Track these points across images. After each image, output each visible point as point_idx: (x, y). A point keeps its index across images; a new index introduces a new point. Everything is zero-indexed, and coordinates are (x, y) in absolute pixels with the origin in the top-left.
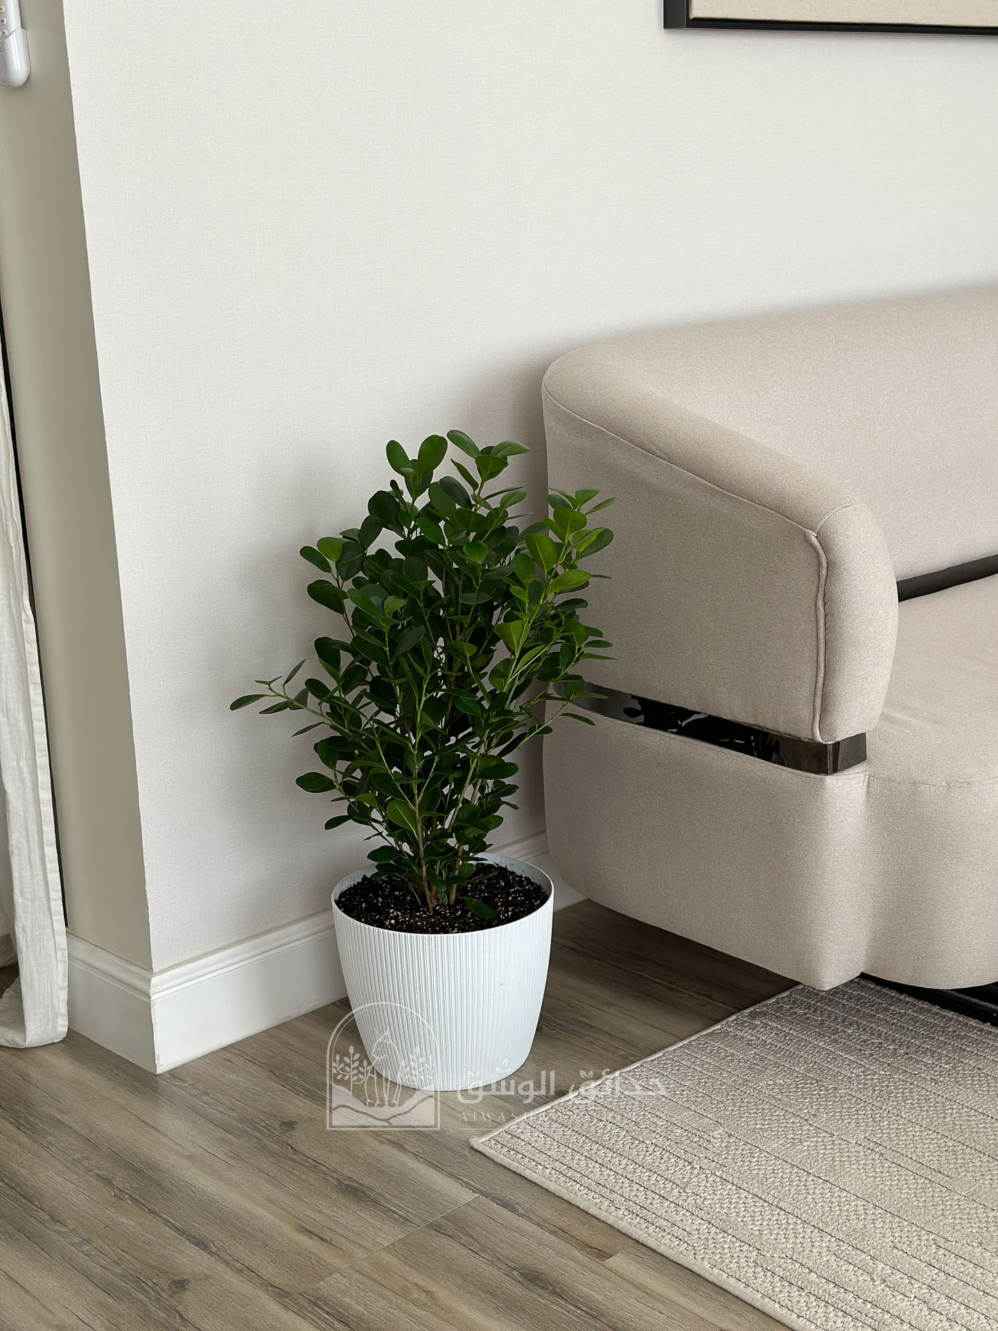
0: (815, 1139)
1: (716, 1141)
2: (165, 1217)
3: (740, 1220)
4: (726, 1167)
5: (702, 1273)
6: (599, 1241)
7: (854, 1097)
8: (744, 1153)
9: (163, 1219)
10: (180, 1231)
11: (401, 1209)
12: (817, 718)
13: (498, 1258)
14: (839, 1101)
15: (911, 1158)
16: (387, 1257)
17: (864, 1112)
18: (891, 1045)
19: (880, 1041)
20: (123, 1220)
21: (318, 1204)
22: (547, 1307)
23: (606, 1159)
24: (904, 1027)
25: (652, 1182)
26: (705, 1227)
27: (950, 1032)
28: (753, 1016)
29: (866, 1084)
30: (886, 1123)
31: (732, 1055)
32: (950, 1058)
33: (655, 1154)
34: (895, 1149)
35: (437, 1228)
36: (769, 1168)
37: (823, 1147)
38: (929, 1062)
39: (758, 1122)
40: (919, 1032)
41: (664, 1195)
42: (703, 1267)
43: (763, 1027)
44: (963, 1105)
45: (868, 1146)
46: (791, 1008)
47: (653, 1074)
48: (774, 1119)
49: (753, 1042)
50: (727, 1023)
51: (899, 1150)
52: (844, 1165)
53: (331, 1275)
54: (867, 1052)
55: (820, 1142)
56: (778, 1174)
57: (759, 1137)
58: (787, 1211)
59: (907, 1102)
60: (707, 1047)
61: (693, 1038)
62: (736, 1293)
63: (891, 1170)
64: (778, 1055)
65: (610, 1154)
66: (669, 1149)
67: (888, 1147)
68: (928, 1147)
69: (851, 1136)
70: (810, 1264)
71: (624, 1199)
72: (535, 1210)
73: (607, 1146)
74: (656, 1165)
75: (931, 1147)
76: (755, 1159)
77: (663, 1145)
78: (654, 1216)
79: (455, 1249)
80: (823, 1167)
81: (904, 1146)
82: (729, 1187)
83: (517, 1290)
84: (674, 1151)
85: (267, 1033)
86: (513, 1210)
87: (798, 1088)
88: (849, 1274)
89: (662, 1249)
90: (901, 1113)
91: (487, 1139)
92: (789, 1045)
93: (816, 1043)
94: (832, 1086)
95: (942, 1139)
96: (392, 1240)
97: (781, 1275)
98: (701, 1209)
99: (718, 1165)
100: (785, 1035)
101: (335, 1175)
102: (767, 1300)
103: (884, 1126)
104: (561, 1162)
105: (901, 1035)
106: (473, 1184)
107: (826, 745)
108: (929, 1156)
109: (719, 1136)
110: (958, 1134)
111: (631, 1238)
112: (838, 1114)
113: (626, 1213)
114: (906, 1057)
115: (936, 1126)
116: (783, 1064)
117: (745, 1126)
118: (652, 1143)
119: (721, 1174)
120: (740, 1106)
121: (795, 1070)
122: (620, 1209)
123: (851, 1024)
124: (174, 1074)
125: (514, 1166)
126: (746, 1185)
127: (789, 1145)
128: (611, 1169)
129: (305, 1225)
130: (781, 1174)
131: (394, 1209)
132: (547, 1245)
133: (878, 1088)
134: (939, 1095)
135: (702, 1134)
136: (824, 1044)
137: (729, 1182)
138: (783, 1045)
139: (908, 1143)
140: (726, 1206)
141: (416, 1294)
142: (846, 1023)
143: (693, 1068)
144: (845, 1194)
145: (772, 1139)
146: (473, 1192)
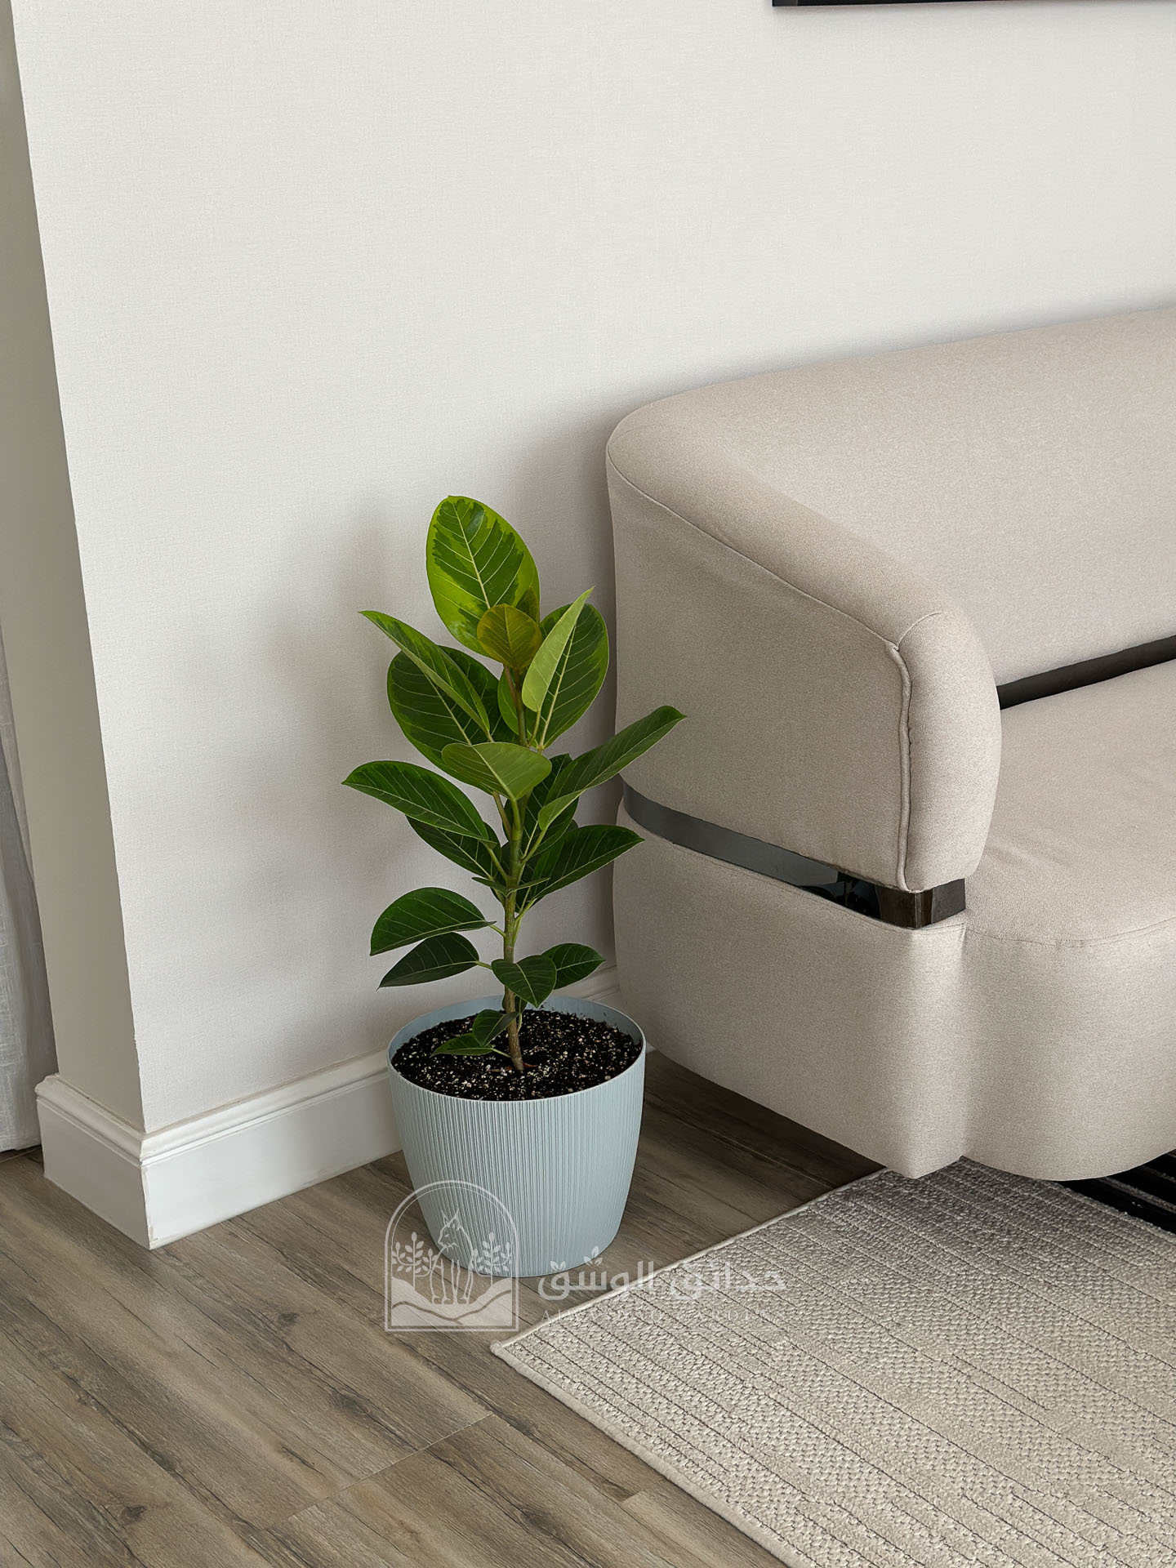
0: (894, 1355)
1: (777, 1354)
2: (132, 1428)
3: (788, 1454)
4: (783, 1387)
5: (733, 1520)
6: (621, 1475)
7: (949, 1302)
8: (808, 1370)
9: (129, 1430)
10: (144, 1446)
11: (398, 1426)
12: (902, 863)
13: (501, 1493)
14: (931, 1307)
15: (1003, 1383)
16: (374, 1488)
17: (958, 1322)
18: (1005, 1237)
19: (993, 1231)
20: (83, 1429)
21: (306, 1419)
22: (546, 1556)
23: (645, 1373)
24: (1025, 1214)
25: (693, 1404)
26: (746, 1462)
27: (1078, 1221)
28: (848, 1196)
29: (967, 1286)
30: (981, 1337)
31: (815, 1245)
32: (1073, 1255)
33: (704, 1367)
34: (986, 1370)
35: (437, 1453)
36: (834, 1390)
37: (902, 1365)
38: (1045, 1260)
39: (830, 1332)
40: (1042, 1222)
41: (706, 1420)
42: (736, 1514)
43: (856, 1211)
44: (1077, 1316)
45: (955, 1366)
46: (895, 1186)
48: (850, 1327)
49: (842, 1229)
50: (816, 1204)
51: (991, 1372)
52: (922, 1389)
53: (306, 1507)
54: (974, 1246)
55: (900, 1358)
56: (843, 1397)
57: (828, 1350)
58: (845, 1445)
59: (1012, 1310)
60: (787, 1234)
61: (774, 1221)
62: (768, 1546)
63: (977, 1397)
64: (869, 1247)
65: (651, 1367)
66: (719, 1362)
67: (978, 1368)
68: (1026, 1369)
69: (937, 1352)
70: (860, 1513)
72: (552, 1434)
73: (648, 1357)
74: (703, 1381)
75: (1029, 1369)
76: (819, 1379)
77: (714, 1357)
78: (689, 1446)
79: (452, 1481)
80: (897, 1392)
81: (997, 1367)
82: (782, 1413)
83: (515, 1533)
84: (726, 1365)
85: (282, 1201)
86: (528, 1433)
87: (885, 1289)
88: (904, 1528)
89: (691, 1489)
90: (1001, 1324)
91: (512, 1343)
92: (883, 1234)
93: (915, 1232)
94: (925, 1288)
95: (1045, 1358)
96: (383, 1466)
97: (824, 1526)
98: (744, 1440)
99: (775, 1385)
100: (881, 1221)
101: (331, 1382)
102: (802, 1557)
103: (978, 1340)
104: (593, 1376)
105: (1020, 1224)
106: (489, 1400)
107: (913, 895)
108: (1024, 1381)
109: (782, 1348)
110: (1064, 1354)
111: (658, 1473)
112: (927, 1324)
113: (657, 1442)
114: (1020, 1253)
115: (1040, 1342)
116: (873, 1258)
117: (815, 1337)
118: (702, 1355)
119: (776, 1397)
120: (814, 1310)
121: (885, 1266)
122: (651, 1436)
123: (962, 1209)
124: (168, 1249)
125: (538, 1378)
126: (802, 1412)
127: (863, 1361)
128: (648, 1386)
129: (286, 1444)
130: (846, 1398)
131: (392, 1427)
132: (558, 1479)
133: (979, 1292)
134: (1051, 1303)
135: (762, 1344)
136: (925, 1235)
137: (783, 1406)
138: (877, 1234)
139: (1003, 1362)
140: (775, 1437)
141: (398, 1535)
142: (957, 1208)
143: (767, 1260)
144: (917, 1427)
145: (843, 1353)
146: (487, 1409)
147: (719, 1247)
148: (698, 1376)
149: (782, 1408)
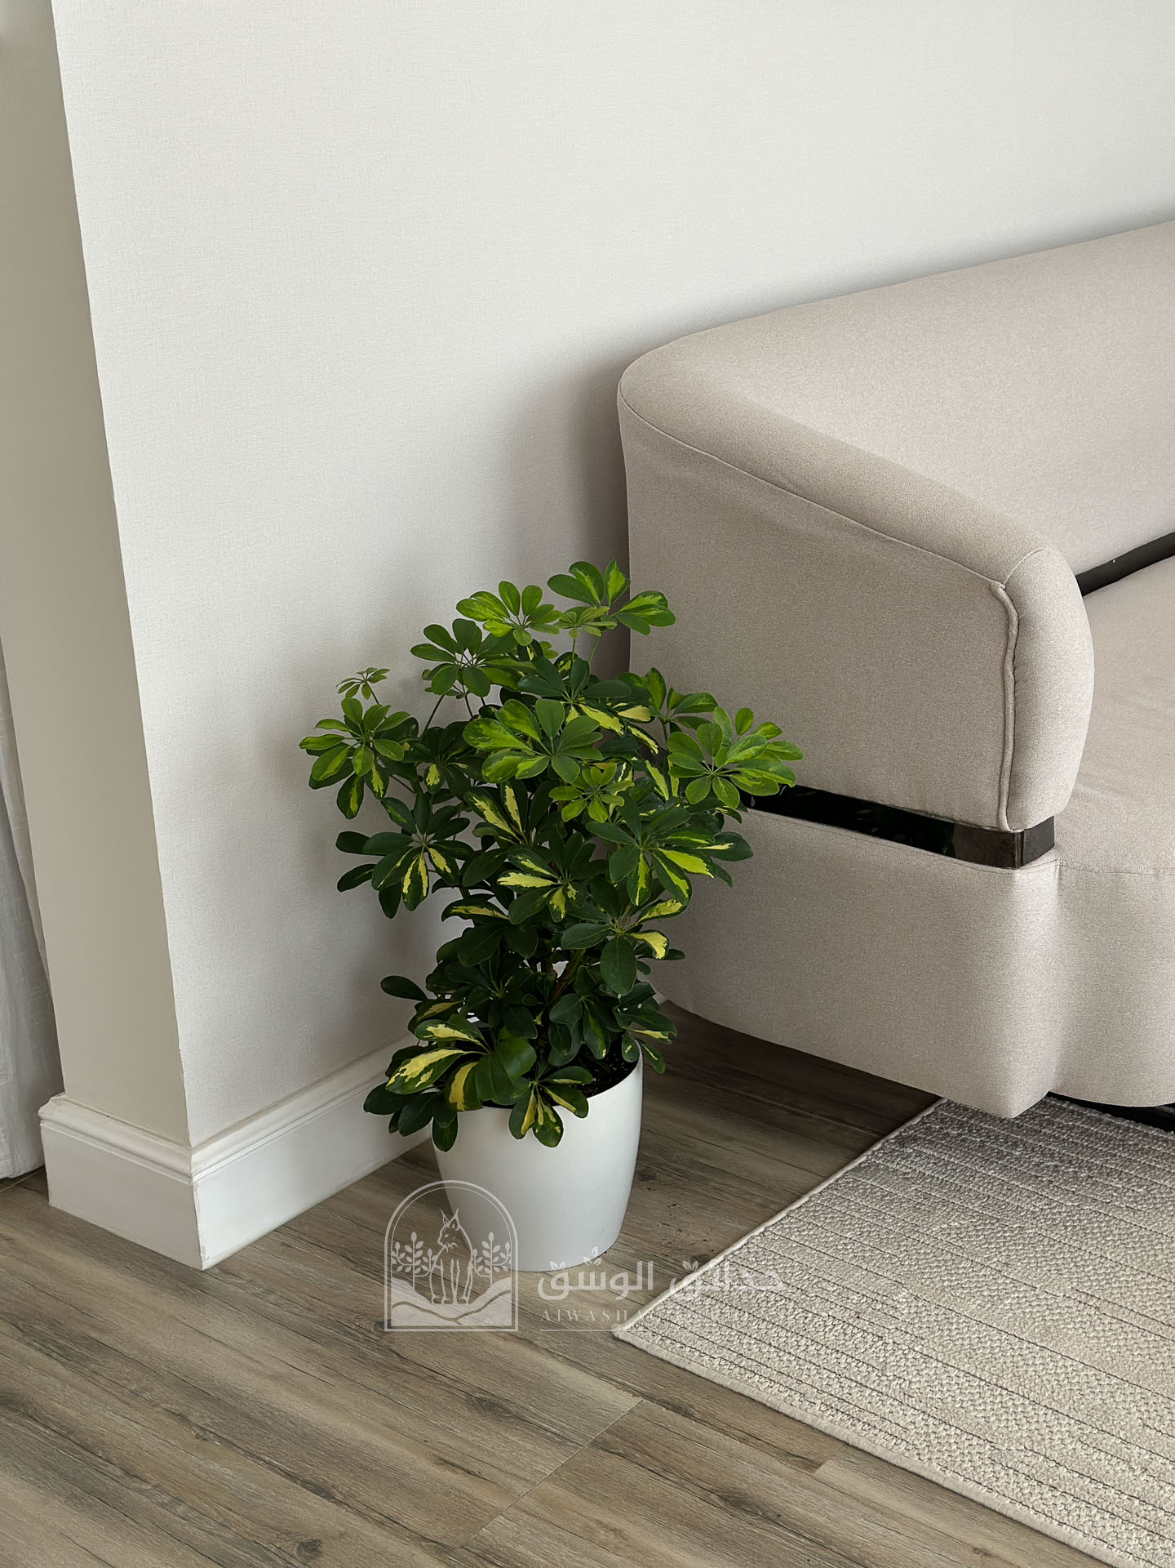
0: (1016, 1295)
1: (903, 1307)
2: (267, 1459)
3: (958, 1406)
4: (923, 1339)
5: (934, 1479)
6: (800, 1446)
7: (1045, 1237)
8: (939, 1319)
9: (265, 1461)
10: (287, 1475)
11: (553, 1424)
12: (1004, 803)
13: (687, 1480)
14: (1029, 1243)
15: (1132, 1310)
16: (554, 1490)
17: (1062, 1256)
18: (1069, 1167)
19: (1055, 1163)
20: (216, 1467)
21: (450, 1426)
22: (762, 1538)
23: (780, 1340)
24: (1077, 1143)
25: (843, 1366)
26: (920, 1418)
27: (1131, 1145)
28: (902, 1142)
30: (1090, 1268)
31: (891, 1194)
32: (1141, 1178)
33: (836, 1329)
34: (1110, 1300)
35: (603, 1446)
36: (974, 1336)
37: (1027, 1304)
38: (1118, 1186)
39: (944, 1279)
40: (1097, 1149)
41: (863, 1381)
42: (932, 1470)
43: (916, 1156)
45: (1079, 1299)
46: (941, 1128)
47: (804, 1225)
48: (960, 1272)
49: (910, 1176)
50: (874, 1152)
51: (1116, 1301)
52: (1058, 1325)
53: (492, 1518)
54: (1045, 1179)
55: (1022, 1298)
56: (986, 1343)
57: (952, 1297)
58: (1010, 1390)
59: (1108, 1239)
60: (858, 1186)
61: (839, 1175)
62: (981, 1500)
63: (1114, 1327)
64: (944, 1191)
65: (783, 1333)
66: (850, 1321)
67: (1102, 1298)
68: (1147, 1295)
69: (1056, 1287)
70: (1055, 1455)
71: (816, 1390)
72: (714, 1413)
73: (777, 1323)
74: (842, 1342)
75: (1150, 1294)
76: (955, 1326)
77: (843, 1317)
78: (857, 1409)
79: (633, 1473)
80: (1036, 1331)
81: (1119, 1295)
82: (934, 1365)
83: (719, 1517)
84: (858, 1324)
85: (323, 1205)
86: (688, 1415)
87: (978, 1231)
88: (1103, 1465)
89: (878, 1452)
90: (1105, 1253)
91: (632, 1324)
92: (953, 1176)
93: (984, 1171)
94: (1016, 1225)
96: (554, 1466)
97: (1026, 1472)
98: (909, 1396)
99: (913, 1338)
100: (945, 1164)
101: (460, 1386)
102: (1018, 1506)
103: (1089, 1272)
104: (729, 1349)
105: (1078, 1154)
106: (633, 1386)
107: (1014, 834)
108: (1151, 1306)
109: (904, 1300)
111: (838, 1440)
112: (1033, 1261)
113: (823, 1408)
114: (1090, 1181)
115: (1149, 1267)
116: (952, 1201)
117: (932, 1285)
118: (829, 1316)
119: (922, 1349)
120: (918, 1259)
121: (968, 1208)
122: (814, 1403)
123: (1015, 1145)
124: (224, 1267)
125: (674, 1359)
126: (954, 1361)
127: (989, 1305)
128: (789, 1353)
129: (442, 1455)
130: (989, 1343)
131: (545, 1425)
132: (740, 1457)
133: (1069, 1224)
134: (1141, 1227)
135: (884, 1298)
136: (995, 1173)
137: (932, 1358)
138: (946, 1177)
139: (1123, 1291)
140: (937, 1389)
141: (602, 1535)
142: (1010, 1144)
143: (849, 1215)
144: (1070, 1363)
145: (967, 1299)
146: (634, 1395)
147: (798, 1205)
148: (834, 1338)
149: (932, 1360)
